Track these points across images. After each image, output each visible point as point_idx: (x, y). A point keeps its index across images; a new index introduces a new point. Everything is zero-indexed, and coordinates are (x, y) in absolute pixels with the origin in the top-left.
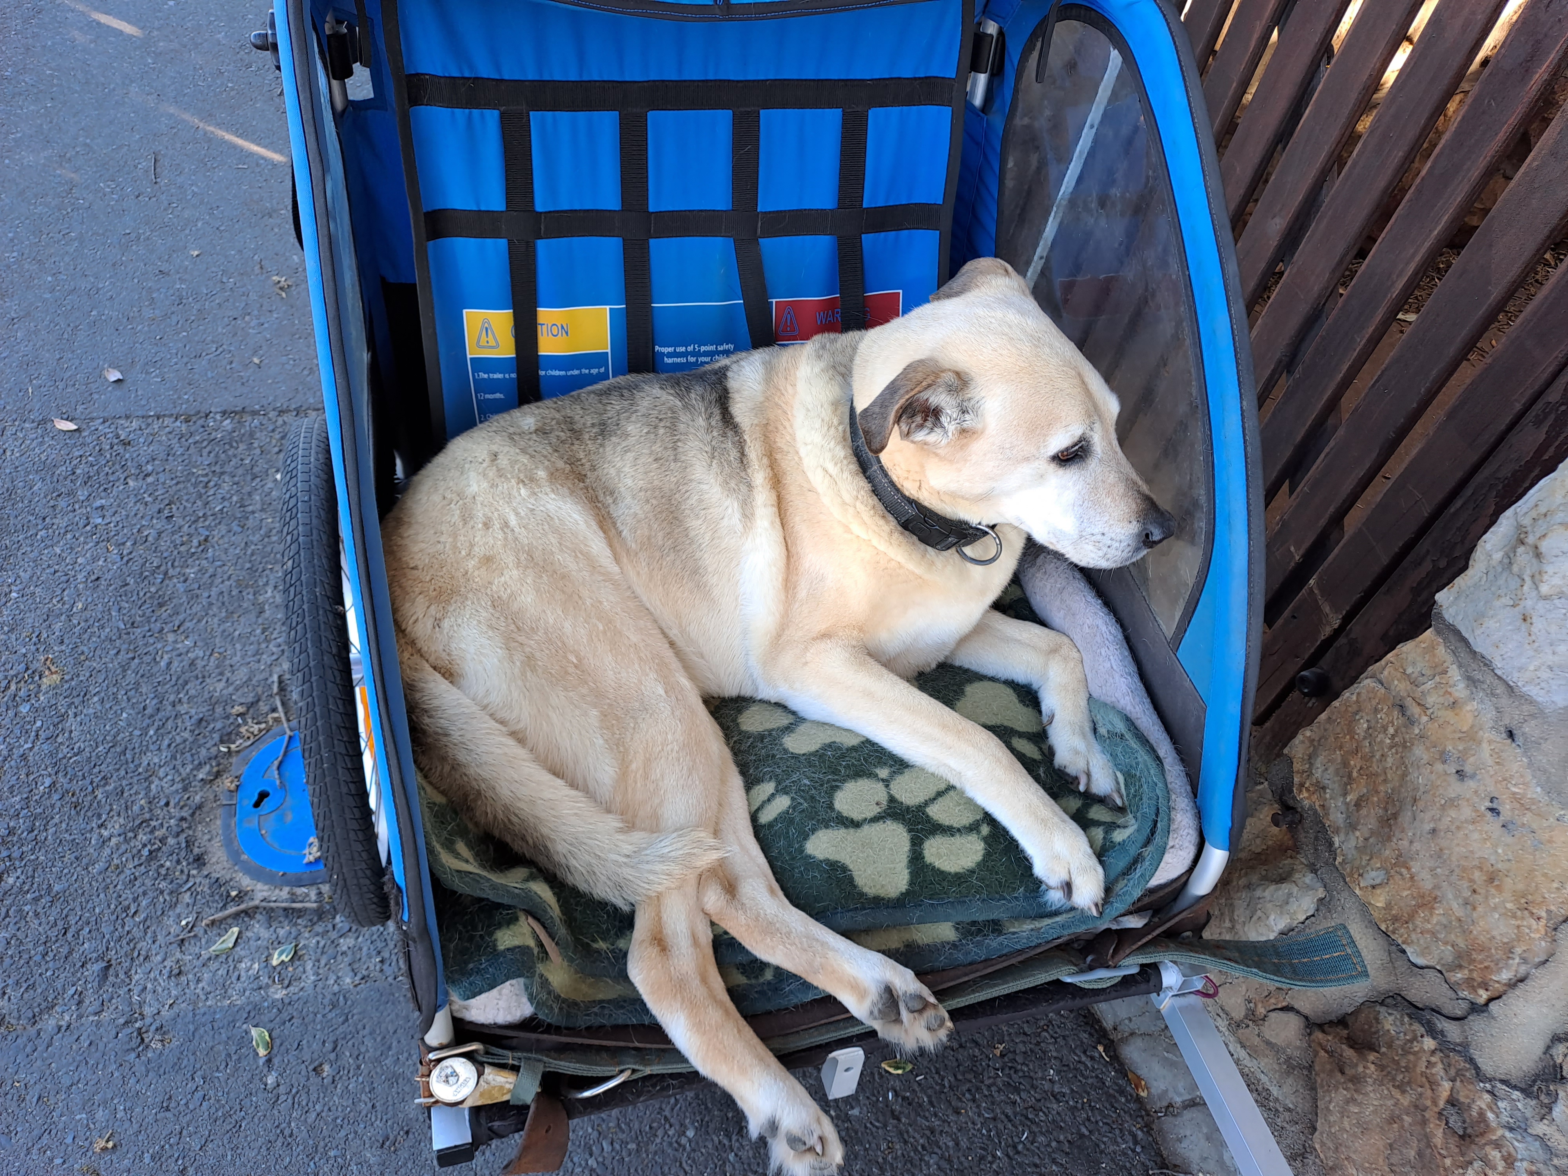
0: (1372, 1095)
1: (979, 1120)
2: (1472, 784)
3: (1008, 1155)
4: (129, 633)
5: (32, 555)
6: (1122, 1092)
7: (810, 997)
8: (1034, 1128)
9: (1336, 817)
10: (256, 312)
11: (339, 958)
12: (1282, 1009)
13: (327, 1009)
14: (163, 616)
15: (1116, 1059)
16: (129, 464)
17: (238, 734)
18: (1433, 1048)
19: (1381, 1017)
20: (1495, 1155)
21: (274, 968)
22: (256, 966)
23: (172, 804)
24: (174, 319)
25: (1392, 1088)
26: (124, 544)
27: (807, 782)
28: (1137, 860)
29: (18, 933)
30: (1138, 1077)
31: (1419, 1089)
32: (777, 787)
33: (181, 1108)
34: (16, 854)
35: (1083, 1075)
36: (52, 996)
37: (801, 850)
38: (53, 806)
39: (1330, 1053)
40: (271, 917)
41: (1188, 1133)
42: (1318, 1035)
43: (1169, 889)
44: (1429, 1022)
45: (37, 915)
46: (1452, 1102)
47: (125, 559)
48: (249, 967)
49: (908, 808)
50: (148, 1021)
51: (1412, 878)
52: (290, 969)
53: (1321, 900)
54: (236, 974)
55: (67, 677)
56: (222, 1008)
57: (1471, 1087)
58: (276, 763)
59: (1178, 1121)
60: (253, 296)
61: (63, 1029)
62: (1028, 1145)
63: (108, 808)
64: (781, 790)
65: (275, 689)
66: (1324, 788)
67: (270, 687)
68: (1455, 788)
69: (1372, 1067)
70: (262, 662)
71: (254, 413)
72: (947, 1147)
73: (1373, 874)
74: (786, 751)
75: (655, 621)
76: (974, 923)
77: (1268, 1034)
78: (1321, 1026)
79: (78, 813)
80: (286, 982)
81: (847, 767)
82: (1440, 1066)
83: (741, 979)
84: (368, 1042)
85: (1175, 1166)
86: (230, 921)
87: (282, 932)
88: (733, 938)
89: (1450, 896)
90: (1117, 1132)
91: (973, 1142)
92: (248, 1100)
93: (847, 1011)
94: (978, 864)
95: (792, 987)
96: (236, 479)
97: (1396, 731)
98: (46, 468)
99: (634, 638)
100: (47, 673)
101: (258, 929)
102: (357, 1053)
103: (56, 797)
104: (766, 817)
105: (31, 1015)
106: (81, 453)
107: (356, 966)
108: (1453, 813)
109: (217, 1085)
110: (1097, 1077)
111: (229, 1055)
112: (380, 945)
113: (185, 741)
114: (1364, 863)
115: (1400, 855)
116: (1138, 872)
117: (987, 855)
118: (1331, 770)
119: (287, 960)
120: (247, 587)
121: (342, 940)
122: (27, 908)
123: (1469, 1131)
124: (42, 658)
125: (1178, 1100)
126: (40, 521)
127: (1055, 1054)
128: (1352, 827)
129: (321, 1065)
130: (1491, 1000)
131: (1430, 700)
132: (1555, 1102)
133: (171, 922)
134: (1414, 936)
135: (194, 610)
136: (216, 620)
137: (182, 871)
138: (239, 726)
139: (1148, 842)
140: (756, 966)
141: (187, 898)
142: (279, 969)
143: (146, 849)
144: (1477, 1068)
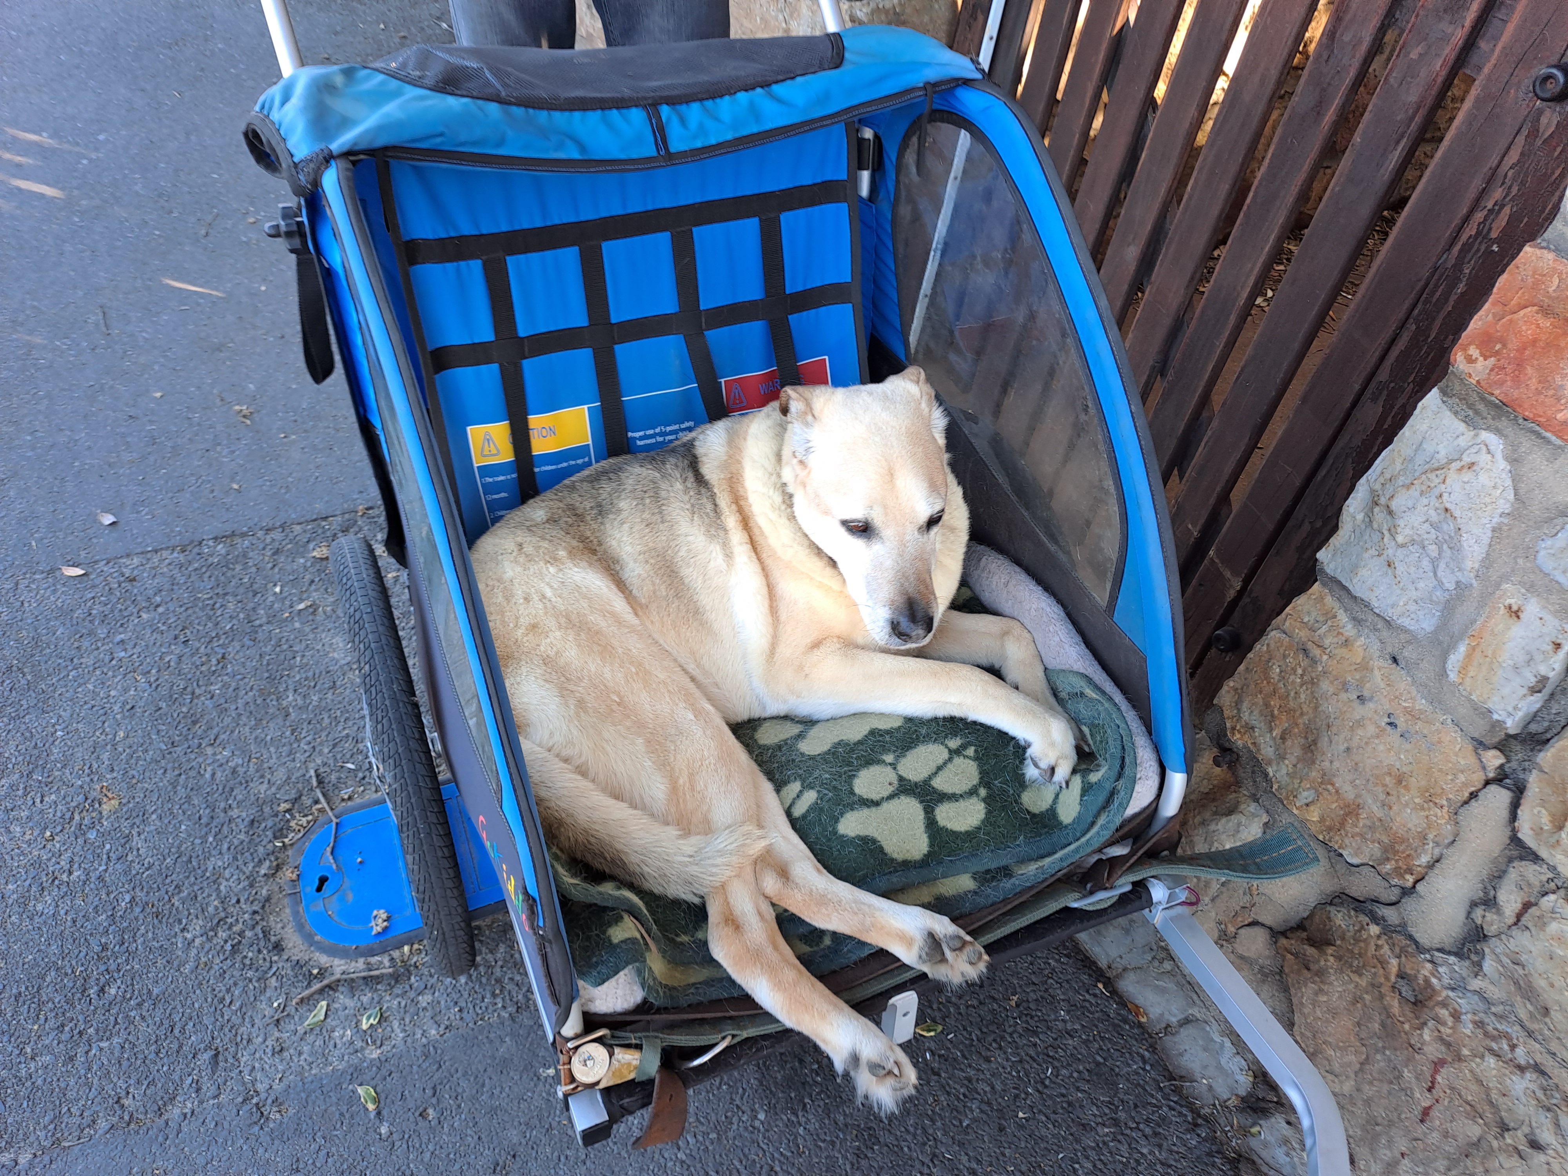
0: (1335, 983)
1: (1007, 1065)
2: (1371, 705)
3: (1038, 1091)
4: (170, 753)
5: (68, 695)
6: (1125, 1021)
7: (867, 952)
8: (1056, 1063)
9: (1267, 751)
10: (225, 442)
11: (421, 1014)
12: (1249, 925)
13: (421, 1061)
14: (199, 732)
15: (1114, 992)
16: (139, 598)
17: (289, 828)
18: (1378, 933)
19: (1332, 915)
20: (1444, 1013)
21: (365, 1032)
22: (349, 1032)
23: (242, 900)
24: (152, 459)
25: (1351, 974)
26: (149, 672)
27: (827, 776)
28: (1113, 793)
29: (130, 1038)
30: (1137, 1006)
31: (1373, 970)
32: (802, 785)
33: (310, 1167)
34: (113, 967)
35: (1089, 1011)
36: (172, 1088)
37: (834, 832)
38: (136, 919)
39: (1296, 955)
40: (352, 988)
41: (1187, 1048)
42: (1283, 941)
43: (1144, 815)
44: (1371, 911)
45: (143, 1018)
46: (1401, 975)
47: (154, 685)
48: (344, 1034)
49: (916, 783)
50: (263, 1096)
51: (1337, 792)
52: (380, 1030)
53: (1266, 824)
54: (332, 1042)
55: (124, 801)
56: (327, 1074)
57: (1414, 960)
58: (329, 849)
59: (1176, 1039)
60: (220, 427)
61: (189, 1116)
62: (1053, 1079)
63: (186, 913)
64: (807, 786)
65: (315, 783)
66: (1253, 728)
67: (309, 781)
68: (1359, 711)
69: (1331, 959)
70: (297, 761)
71: (243, 535)
72: (985, 1092)
73: (1305, 794)
74: (802, 754)
75: (675, 660)
76: (988, 871)
77: (1240, 950)
78: (1283, 934)
79: (160, 922)
80: (378, 1043)
81: (858, 758)
82: (1386, 947)
83: (806, 949)
84: (464, 1084)
85: (1181, 1077)
86: (316, 997)
87: (365, 999)
88: (793, 914)
89: (1370, 801)
90: (1127, 1055)
91: (1006, 1085)
92: (367, 1151)
93: (898, 960)
94: (983, 822)
95: (849, 946)
96: (239, 597)
97: (1304, 671)
98: (65, 613)
99: (662, 676)
100: (105, 799)
101: (343, 999)
102: (454, 1095)
103: (138, 910)
104: (799, 810)
105: (156, 1108)
106: (92, 595)
107: (437, 1018)
108: (1360, 732)
109: (337, 1141)
110: (1102, 1011)
111: (342, 1114)
112: (455, 996)
113: (242, 843)
114: (1296, 786)
115: (1324, 774)
116: (1116, 803)
117: (989, 813)
118: (1256, 712)
119: (375, 1023)
120: (270, 694)
121: (420, 998)
122: (132, 1014)
123: (1420, 997)
124: (98, 787)
125: (1174, 1020)
126: (69, 663)
127: (1062, 997)
128: (1282, 757)
129: (425, 1110)
130: (1417, 882)
131: (1327, 642)
132: (1483, 958)
133: (263, 1006)
134: (1347, 841)
135: (226, 723)
136: (247, 729)
137: (265, 959)
138: (288, 821)
139: (1120, 776)
140: (816, 934)
141: (273, 982)
142: (369, 1032)
143: (229, 944)
144: (1416, 943)
